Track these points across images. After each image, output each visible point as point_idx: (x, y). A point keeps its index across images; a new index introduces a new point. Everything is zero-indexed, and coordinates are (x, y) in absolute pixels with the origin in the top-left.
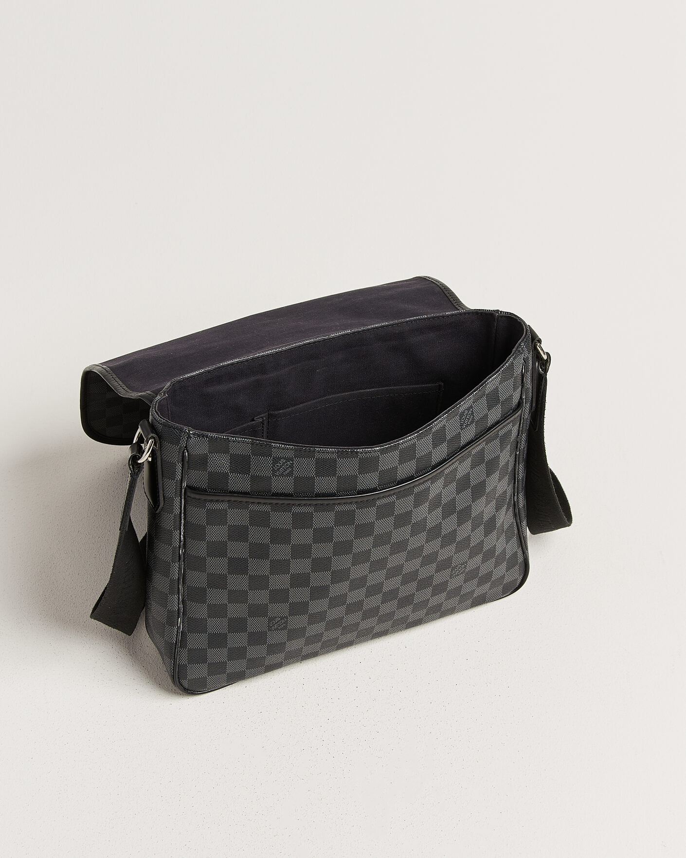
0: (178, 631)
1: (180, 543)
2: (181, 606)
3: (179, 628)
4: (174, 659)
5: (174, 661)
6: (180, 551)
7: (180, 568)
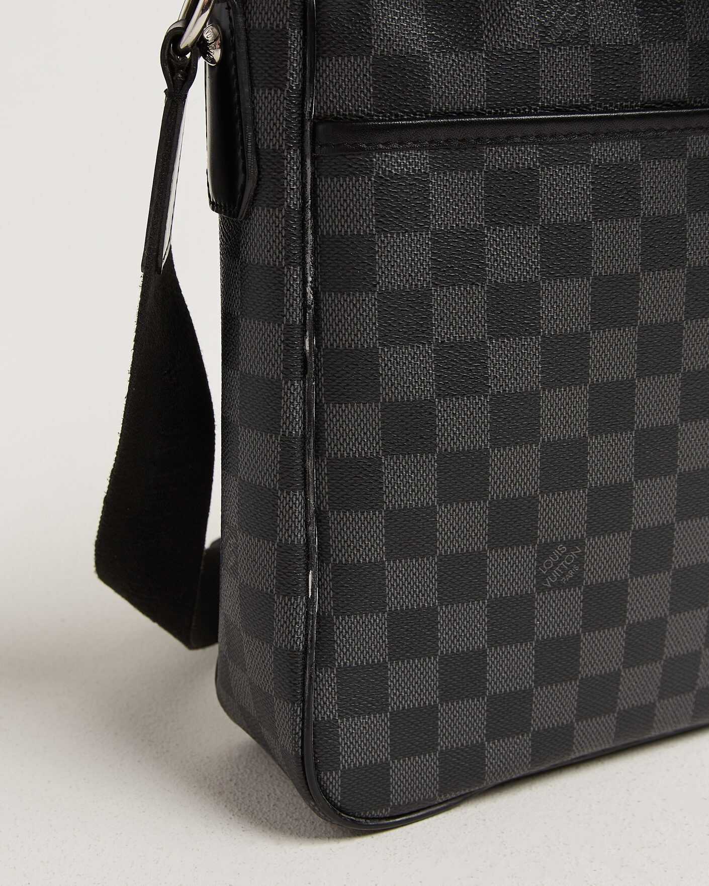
0: (307, 613)
1: (305, 313)
2: (313, 529)
3: (309, 603)
4: (303, 701)
5: (303, 711)
6: (304, 343)
7: (306, 401)
